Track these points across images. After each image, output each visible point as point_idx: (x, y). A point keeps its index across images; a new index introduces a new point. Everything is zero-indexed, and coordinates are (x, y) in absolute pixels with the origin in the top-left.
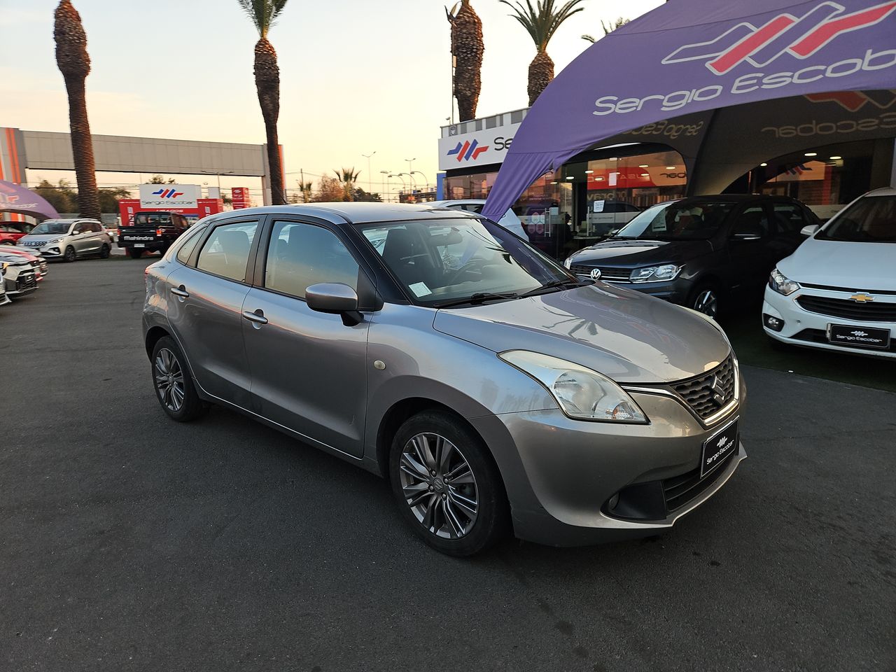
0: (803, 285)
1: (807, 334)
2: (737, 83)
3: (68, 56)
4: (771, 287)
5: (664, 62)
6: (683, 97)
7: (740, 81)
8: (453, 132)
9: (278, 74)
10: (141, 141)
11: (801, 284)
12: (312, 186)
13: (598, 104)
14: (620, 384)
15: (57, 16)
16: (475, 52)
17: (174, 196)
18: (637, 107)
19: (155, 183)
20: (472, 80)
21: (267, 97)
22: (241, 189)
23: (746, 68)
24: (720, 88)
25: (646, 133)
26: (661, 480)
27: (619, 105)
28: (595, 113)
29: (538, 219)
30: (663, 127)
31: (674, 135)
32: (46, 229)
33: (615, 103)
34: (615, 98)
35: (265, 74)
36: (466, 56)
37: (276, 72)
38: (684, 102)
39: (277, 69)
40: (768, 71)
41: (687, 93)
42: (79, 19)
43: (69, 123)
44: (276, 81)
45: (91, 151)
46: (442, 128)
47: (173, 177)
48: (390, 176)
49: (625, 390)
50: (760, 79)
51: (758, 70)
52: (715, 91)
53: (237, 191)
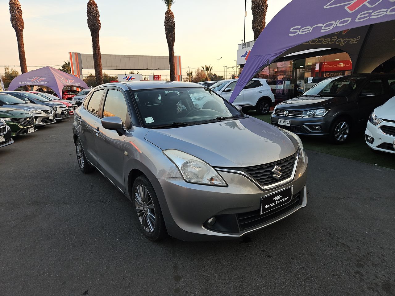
0: (384, 120)
1: (383, 145)
2: (359, 16)
3: (92, 22)
4: (370, 121)
5: (325, 7)
6: (332, 24)
7: (360, 15)
8: (244, 47)
9: (175, 25)
10: (125, 56)
11: (383, 119)
12: (192, 74)
13: (291, 30)
14: (214, 167)
15: (88, 6)
16: (262, 8)
17: (131, 79)
18: (309, 31)
19: (131, 74)
20: (261, 22)
21: (169, 35)
22: (158, 76)
23: (365, 8)
24: (350, 19)
25: (325, 43)
26: (236, 214)
27: (301, 30)
28: (290, 35)
29: (280, 87)
30: (335, 40)
31: (342, 43)
32: (83, 93)
33: (299, 29)
34: (300, 27)
35: (169, 25)
36: (259, 11)
37: (173, 24)
38: (332, 27)
39: (174, 22)
40: (374, 9)
41: (334, 22)
42: (97, 7)
43: (92, 50)
44: (173, 28)
45: (100, 61)
46: (239, 45)
47: (139, 71)
48: (228, 68)
49: (216, 170)
50: (370, 14)
51: (370, 9)
52: (347, 21)
53: (156, 77)
